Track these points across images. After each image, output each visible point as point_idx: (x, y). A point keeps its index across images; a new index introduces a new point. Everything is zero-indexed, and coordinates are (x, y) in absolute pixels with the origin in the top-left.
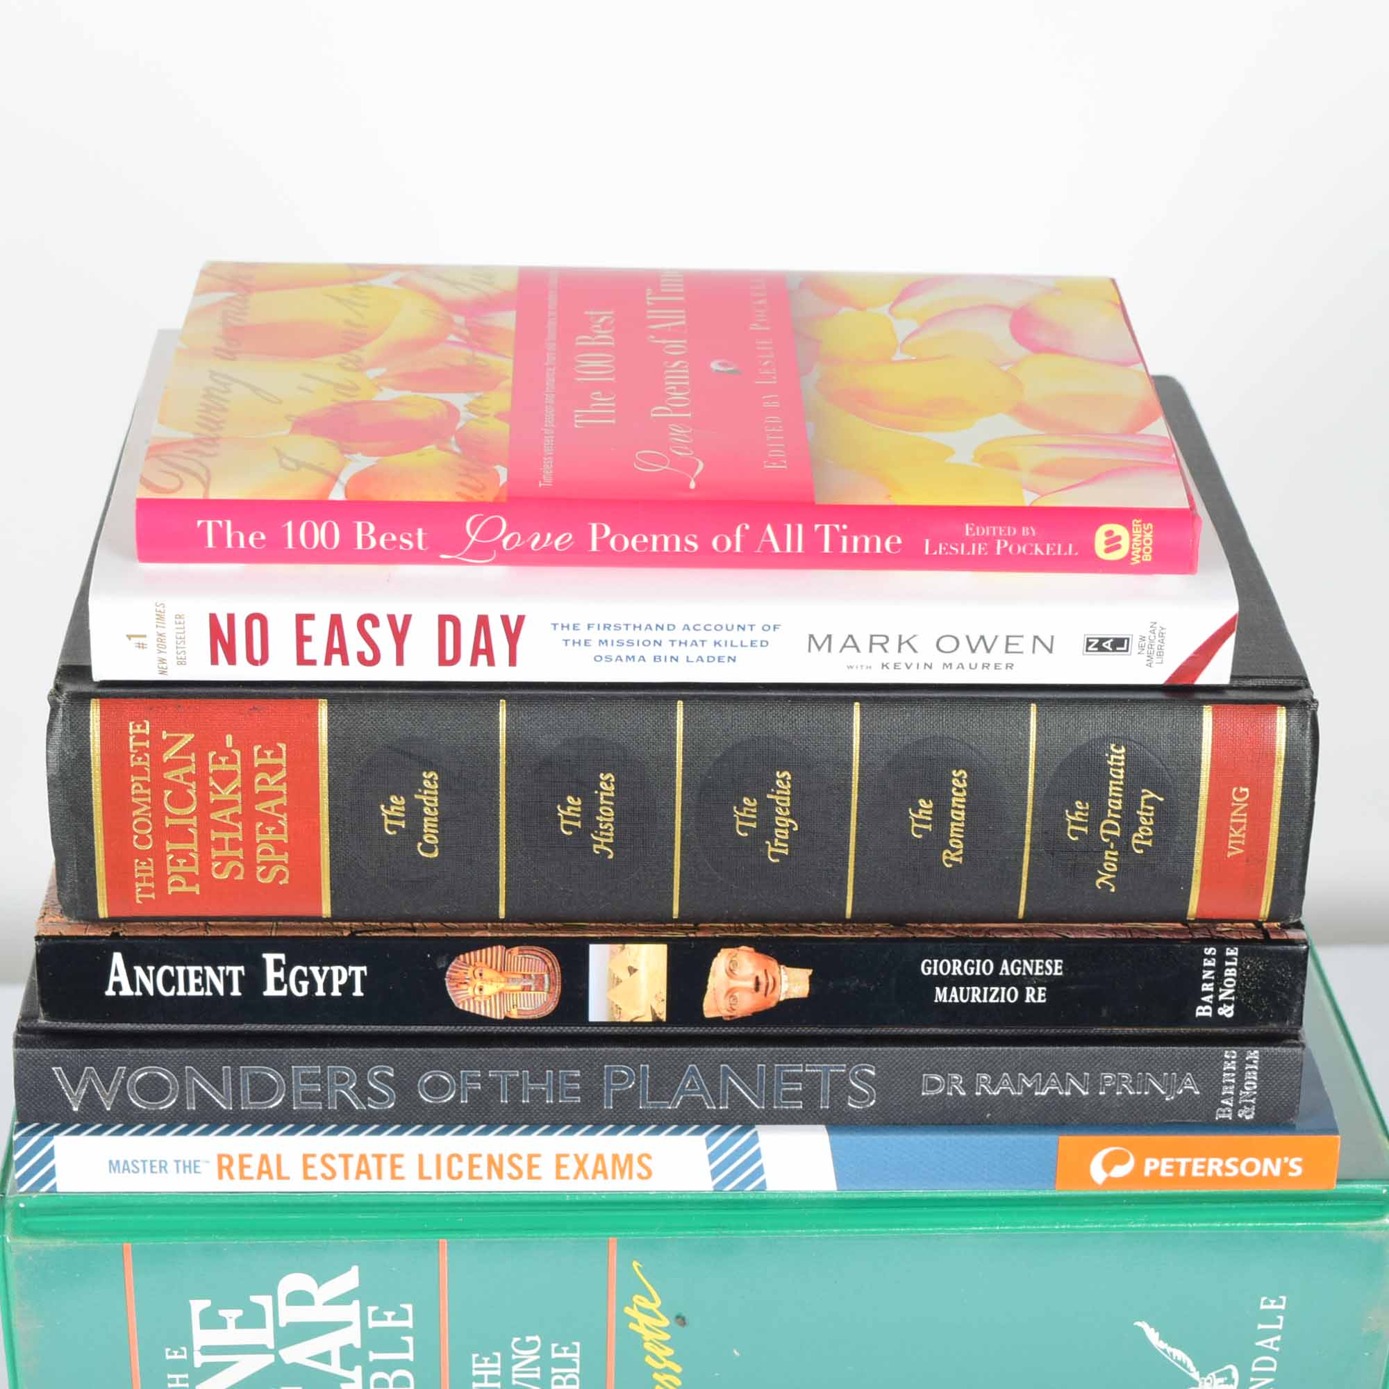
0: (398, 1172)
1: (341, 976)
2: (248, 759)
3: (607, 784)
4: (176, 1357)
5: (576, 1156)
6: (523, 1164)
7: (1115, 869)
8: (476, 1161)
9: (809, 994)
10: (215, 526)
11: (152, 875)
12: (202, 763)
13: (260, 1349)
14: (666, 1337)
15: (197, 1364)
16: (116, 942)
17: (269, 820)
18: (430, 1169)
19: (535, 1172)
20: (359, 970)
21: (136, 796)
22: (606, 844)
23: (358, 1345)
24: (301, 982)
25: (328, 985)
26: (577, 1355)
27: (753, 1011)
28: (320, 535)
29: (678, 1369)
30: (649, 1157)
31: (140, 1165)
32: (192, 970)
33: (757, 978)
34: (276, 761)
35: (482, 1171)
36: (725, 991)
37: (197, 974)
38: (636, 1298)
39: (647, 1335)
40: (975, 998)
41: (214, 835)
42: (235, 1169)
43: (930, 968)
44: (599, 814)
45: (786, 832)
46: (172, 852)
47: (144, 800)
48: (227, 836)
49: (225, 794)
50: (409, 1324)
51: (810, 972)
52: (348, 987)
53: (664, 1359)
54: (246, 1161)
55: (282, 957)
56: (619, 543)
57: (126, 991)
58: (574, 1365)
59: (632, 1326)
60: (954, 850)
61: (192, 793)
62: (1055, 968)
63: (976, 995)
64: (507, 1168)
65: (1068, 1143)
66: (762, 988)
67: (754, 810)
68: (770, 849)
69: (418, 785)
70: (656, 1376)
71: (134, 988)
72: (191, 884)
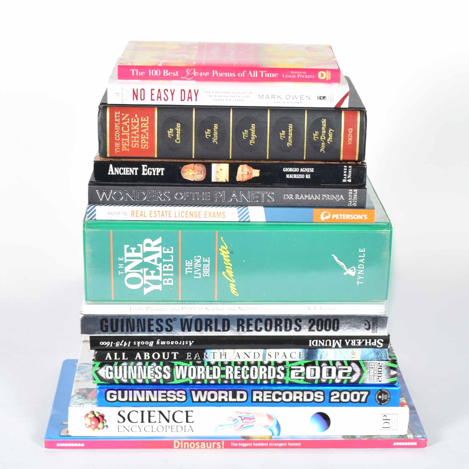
0: (170, 216)
1: (159, 170)
2: (140, 120)
3: (216, 126)
4: (121, 260)
5: (209, 212)
6: (197, 214)
7: (324, 147)
8: (187, 213)
9: (259, 176)
10: (134, 71)
11: (119, 146)
12: (130, 121)
13: (139, 258)
14: (229, 256)
15: (125, 262)
16: (111, 162)
17: (145, 134)
18: (177, 215)
19: (200, 216)
20: (163, 169)
21: (117, 128)
22: (216, 140)
23: (161, 257)
24: (150, 172)
25: (156, 173)
26: (209, 261)
27: (248, 179)
28: (156, 73)
29: (231, 265)
30: (225, 213)
31: (114, 213)
32: (127, 168)
33: (248, 172)
34: (146, 120)
35: (188, 215)
36: (241, 175)
37: (128, 170)
38: (222, 246)
39: (224, 256)
40: (295, 177)
41: (132, 137)
42: (135, 214)
43: (285, 170)
44: (214, 133)
45: (254, 138)
46: (124, 141)
47: (118, 129)
48: (135, 137)
49: (135, 128)
50: (172, 252)
51: (259, 170)
52: (160, 173)
53: (228, 263)
54: (137, 212)
55: (146, 166)
56: (219, 75)
57: (113, 173)
58: (208, 264)
59: (221, 253)
60: (290, 142)
61: (128, 128)
62: (312, 170)
63: (295, 176)
64: (194, 215)
65: (316, 210)
66: (249, 174)
67: (247, 133)
68: (251, 142)
69: (176, 126)
70: (226, 267)
71: (114, 173)
72: (127, 149)
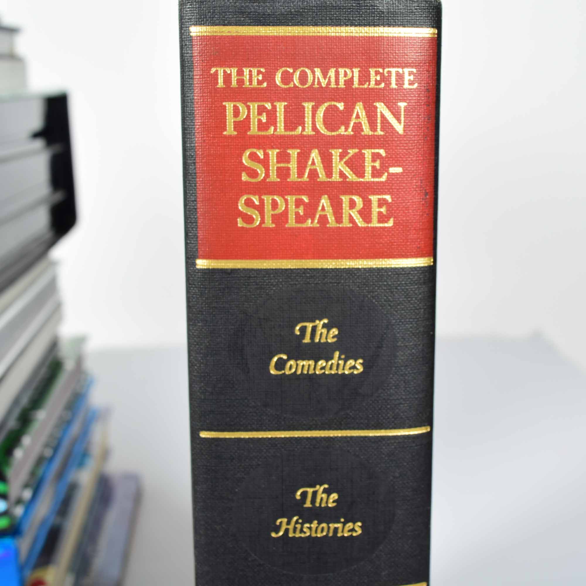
2: (377, 188)
3: (350, 529)
11: (247, 86)
12: (372, 142)
22: (287, 531)
34: (375, 217)
41: (294, 153)
44: (319, 523)
46: (274, 107)
47: (333, 80)
48: (293, 165)
49: (339, 165)
61: (342, 131)
72: (237, 125)
